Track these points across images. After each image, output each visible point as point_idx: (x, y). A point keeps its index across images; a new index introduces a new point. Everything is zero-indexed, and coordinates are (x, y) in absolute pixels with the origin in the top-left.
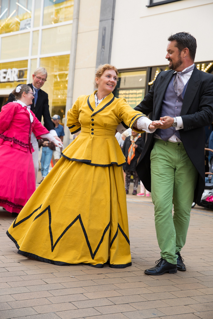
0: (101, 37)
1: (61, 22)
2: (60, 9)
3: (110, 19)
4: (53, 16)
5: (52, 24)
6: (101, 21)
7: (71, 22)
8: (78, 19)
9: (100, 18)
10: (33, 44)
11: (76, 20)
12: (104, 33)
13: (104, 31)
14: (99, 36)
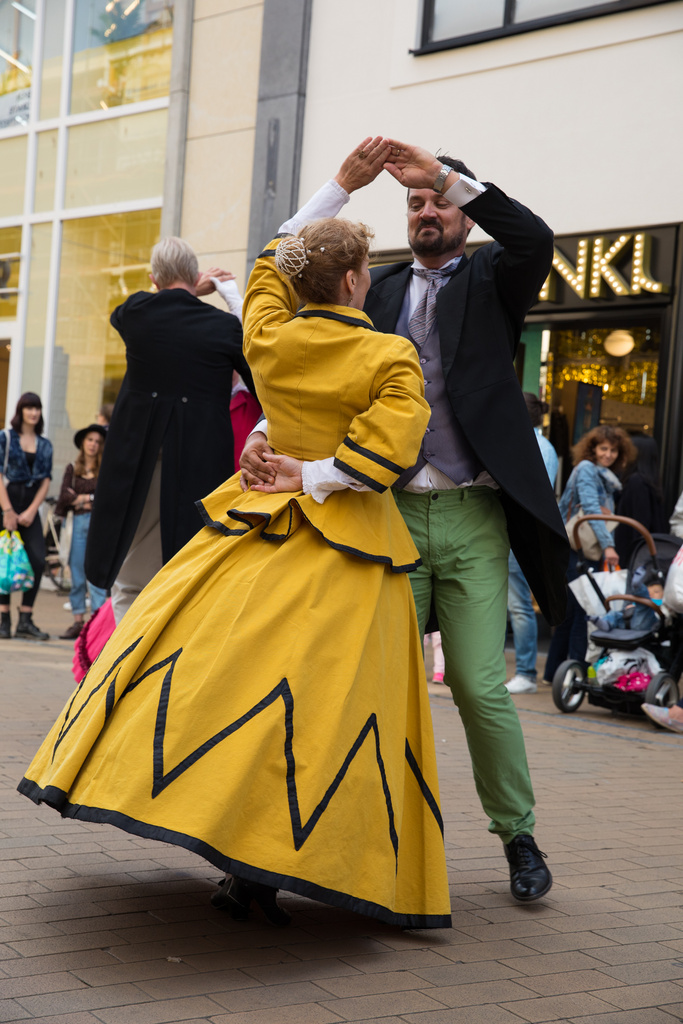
0: (264, 152)
1: (130, 101)
2: (128, 59)
3: (291, 94)
4: (104, 83)
5: (101, 108)
6: (262, 99)
7: (164, 101)
8: (186, 91)
9: (260, 90)
10: (39, 175)
11: (179, 96)
12: (272, 140)
13: (273, 133)
14: (257, 149)
